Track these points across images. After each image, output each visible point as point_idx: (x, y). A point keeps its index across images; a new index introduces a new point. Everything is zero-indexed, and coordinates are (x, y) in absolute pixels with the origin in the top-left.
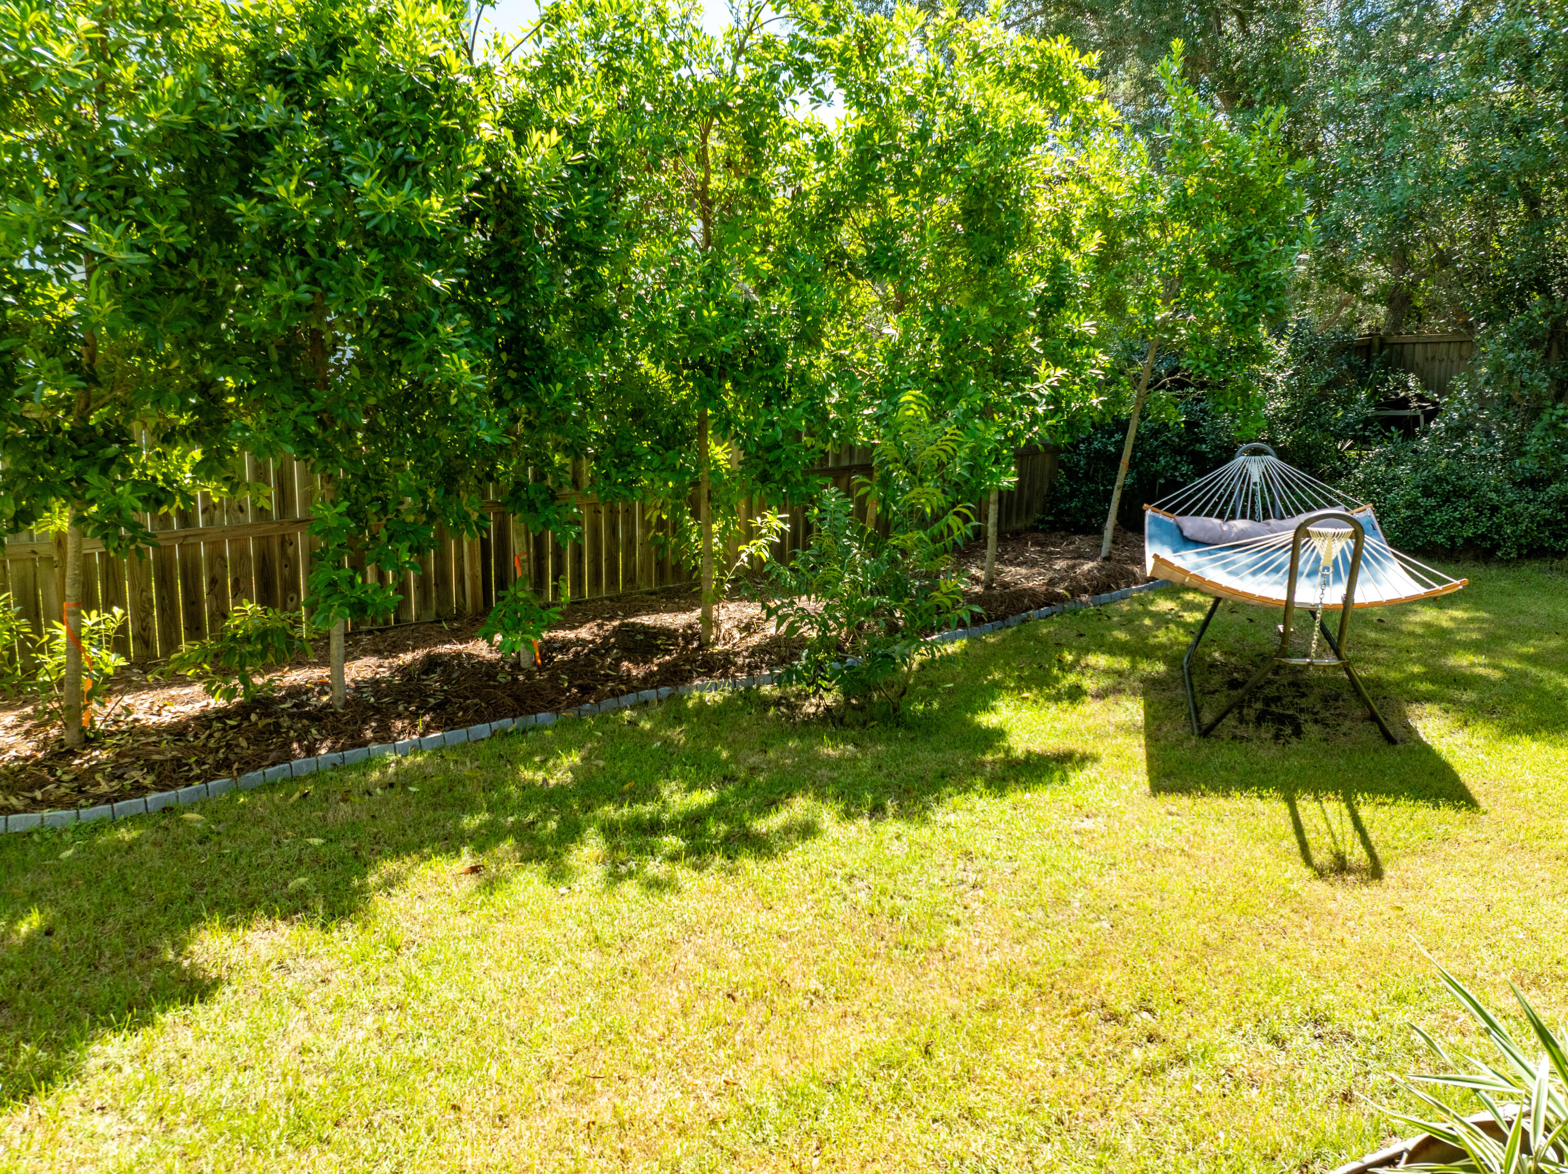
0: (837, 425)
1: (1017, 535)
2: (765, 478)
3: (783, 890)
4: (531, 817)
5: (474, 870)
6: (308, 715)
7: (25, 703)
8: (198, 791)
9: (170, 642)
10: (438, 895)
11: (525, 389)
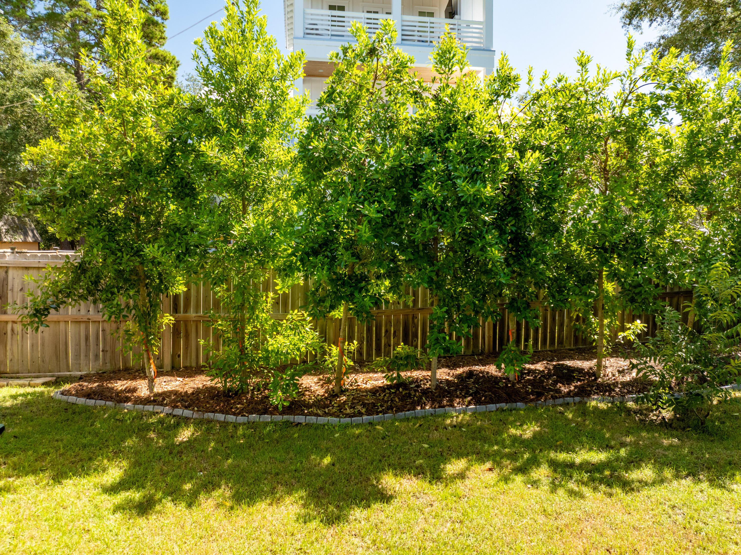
0: (671, 277)
2: (632, 300)
3: (636, 506)
4: (515, 450)
5: (492, 470)
6: (421, 391)
7: (320, 374)
8: (381, 417)
9: (369, 354)
10: (475, 478)
11: (519, 260)
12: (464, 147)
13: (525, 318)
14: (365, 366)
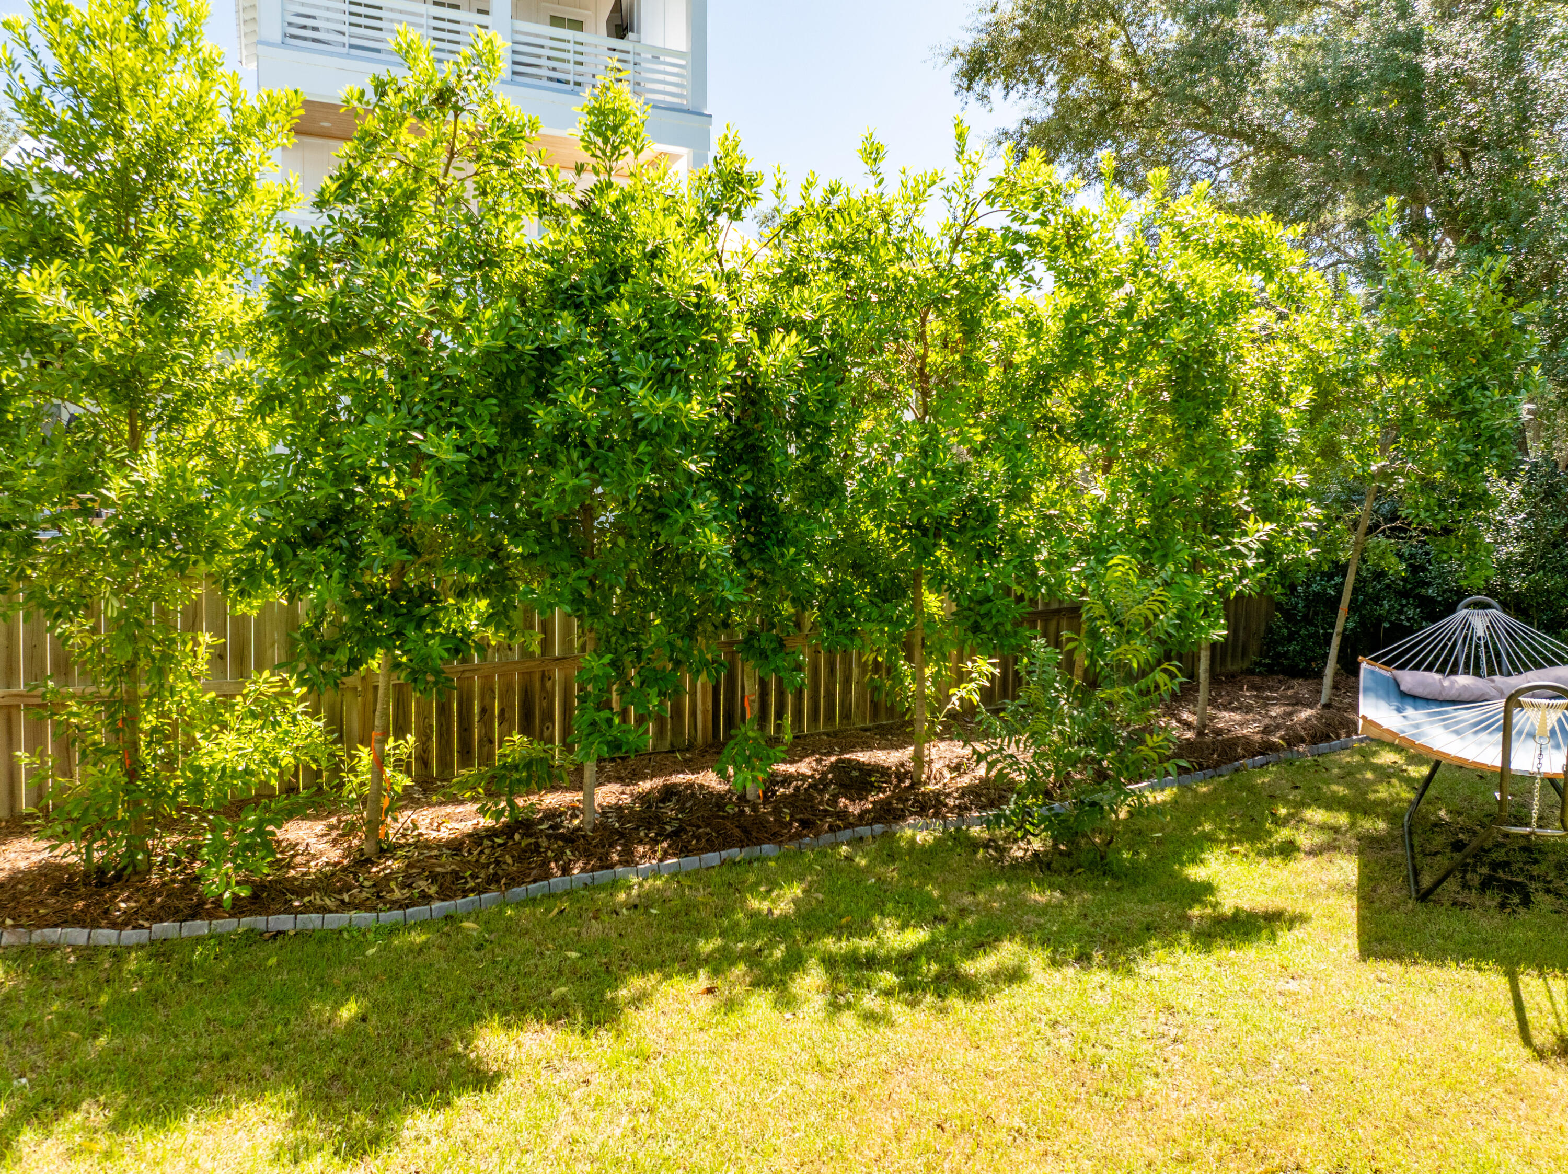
0: (1044, 581)
1: (1232, 678)
2: (976, 629)
3: (990, 1031)
4: (758, 944)
5: (710, 991)
6: (562, 837)
7: (330, 814)
8: (473, 902)
9: (445, 763)
10: (679, 1012)
11: (761, 551)
12: (644, 315)
13: (776, 670)
14: (435, 791)
